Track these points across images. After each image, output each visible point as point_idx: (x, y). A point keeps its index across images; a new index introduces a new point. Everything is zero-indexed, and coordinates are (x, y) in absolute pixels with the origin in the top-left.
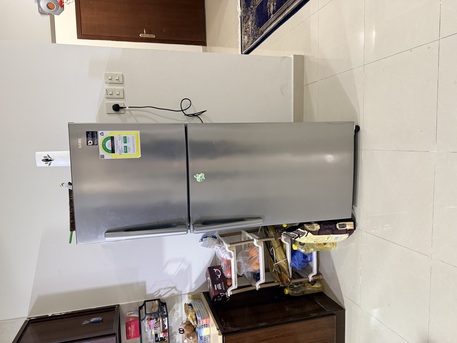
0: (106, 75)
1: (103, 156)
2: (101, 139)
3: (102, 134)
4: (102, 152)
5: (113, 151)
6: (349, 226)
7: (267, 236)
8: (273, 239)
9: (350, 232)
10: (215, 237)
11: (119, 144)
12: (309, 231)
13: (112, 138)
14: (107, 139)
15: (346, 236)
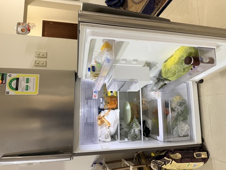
0: (36, 52)
1: (8, 93)
2: (8, 79)
3: (10, 76)
4: (8, 89)
5: (17, 89)
6: (204, 155)
7: (140, 164)
8: (144, 166)
9: (204, 160)
10: (101, 164)
11: (23, 84)
12: (173, 159)
13: (18, 79)
14: (13, 79)
15: (201, 164)
